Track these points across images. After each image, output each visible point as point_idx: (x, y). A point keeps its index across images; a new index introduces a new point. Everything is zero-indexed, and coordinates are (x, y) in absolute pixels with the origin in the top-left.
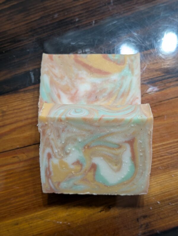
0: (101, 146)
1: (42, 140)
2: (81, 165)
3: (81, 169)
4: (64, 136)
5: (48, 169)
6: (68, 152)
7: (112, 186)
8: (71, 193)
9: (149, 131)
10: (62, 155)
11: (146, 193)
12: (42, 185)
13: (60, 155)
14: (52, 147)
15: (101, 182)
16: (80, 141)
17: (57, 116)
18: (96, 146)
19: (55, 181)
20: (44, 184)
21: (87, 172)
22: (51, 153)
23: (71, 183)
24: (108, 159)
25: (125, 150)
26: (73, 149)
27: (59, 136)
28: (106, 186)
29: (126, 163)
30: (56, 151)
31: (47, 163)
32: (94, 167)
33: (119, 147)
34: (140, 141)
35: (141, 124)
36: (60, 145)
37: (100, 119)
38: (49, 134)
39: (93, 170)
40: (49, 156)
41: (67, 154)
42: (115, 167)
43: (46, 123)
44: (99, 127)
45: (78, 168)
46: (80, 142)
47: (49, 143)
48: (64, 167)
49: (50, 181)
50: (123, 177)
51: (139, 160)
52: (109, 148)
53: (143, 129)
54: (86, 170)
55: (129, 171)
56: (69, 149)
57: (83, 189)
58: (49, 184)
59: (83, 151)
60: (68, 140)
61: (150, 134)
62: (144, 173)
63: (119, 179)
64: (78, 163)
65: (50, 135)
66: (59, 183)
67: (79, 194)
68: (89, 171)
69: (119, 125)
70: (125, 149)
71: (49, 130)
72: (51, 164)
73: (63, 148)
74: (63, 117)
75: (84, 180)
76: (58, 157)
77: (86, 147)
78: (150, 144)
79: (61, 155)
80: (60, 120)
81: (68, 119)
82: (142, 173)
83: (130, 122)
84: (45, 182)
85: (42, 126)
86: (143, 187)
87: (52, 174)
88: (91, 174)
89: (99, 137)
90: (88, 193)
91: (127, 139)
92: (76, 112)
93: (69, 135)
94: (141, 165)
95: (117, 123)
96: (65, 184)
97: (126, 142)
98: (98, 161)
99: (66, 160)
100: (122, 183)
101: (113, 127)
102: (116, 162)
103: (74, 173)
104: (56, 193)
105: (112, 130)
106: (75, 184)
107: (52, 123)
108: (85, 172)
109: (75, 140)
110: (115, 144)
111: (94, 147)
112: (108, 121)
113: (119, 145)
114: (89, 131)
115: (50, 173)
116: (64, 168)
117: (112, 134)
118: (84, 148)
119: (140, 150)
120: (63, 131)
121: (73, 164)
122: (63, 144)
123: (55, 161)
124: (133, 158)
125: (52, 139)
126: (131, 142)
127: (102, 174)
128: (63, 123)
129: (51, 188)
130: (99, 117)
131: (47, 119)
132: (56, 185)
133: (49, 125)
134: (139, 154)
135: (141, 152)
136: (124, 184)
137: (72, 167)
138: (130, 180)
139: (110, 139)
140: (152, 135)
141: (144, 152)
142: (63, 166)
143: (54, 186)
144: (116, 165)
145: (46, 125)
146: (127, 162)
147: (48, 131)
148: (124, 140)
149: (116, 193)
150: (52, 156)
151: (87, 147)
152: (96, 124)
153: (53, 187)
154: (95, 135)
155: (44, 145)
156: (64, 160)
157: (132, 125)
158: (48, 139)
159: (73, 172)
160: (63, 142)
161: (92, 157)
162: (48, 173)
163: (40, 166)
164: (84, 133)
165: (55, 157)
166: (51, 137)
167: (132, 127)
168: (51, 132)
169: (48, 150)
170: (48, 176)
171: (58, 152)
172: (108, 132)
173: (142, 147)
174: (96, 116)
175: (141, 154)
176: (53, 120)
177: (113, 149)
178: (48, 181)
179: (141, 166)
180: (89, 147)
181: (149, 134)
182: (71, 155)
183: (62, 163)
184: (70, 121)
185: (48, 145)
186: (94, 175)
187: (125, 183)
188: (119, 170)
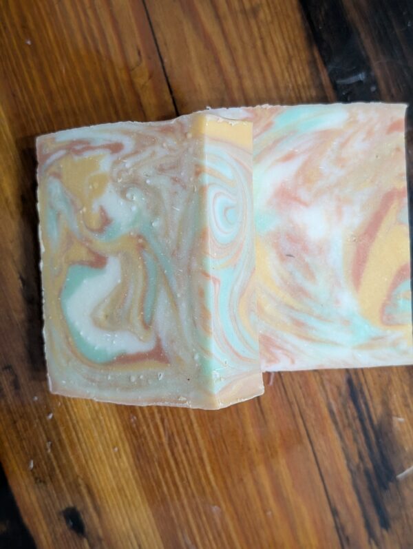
0: (146, 277)
1: (150, 125)
2: (101, 230)
3: (92, 230)
4: (163, 182)
5: (87, 145)
6: (128, 195)
7: (61, 308)
8: (39, 206)
9: (185, 399)
10: (119, 181)
11: (51, 389)
12: (52, 135)
13: (119, 176)
14: (136, 153)
15: (68, 279)
16: (153, 224)
17: (207, 163)
18: (144, 266)
19: (62, 166)
20: (54, 139)
21: (87, 244)
22: (123, 153)
23: (61, 206)
24: (118, 296)
25: (140, 340)
26: (134, 208)
27: (161, 170)
28: (60, 291)
29: (112, 342)
30: (128, 164)
31: (101, 143)
32: (98, 262)
33: (147, 325)
34: (162, 376)
35: (199, 378)
36: (143, 172)
37: (206, 274)
38: (165, 145)
39: (92, 259)
40: (116, 148)
41: (123, 193)
42: (101, 315)
43: (190, 136)
44: (189, 271)
45: (95, 224)
46: (151, 224)
47: (144, 146)
48: (93, 187)
49: (62, 153)
50: (82, 333)
51: (120, 373)
52: (143, 299)
53: (189, 383)
54: (91, 242)
55: (96, 348)
56: (135, 198)
57: (50, 236)
58: (56, 150)
59: (132, 234)
60: (153, 192)
61: (180, 402)
62: (94, 384)
63: (77, 324)
64: (106, 221)
65: (163, 147)
66: (58, 176)
67: (40, 227)
68: (90, 251)
69: (194, 324)
70: (141, 338)
71: (175, 143)
72: (99, 152)
73: (135, 182)
74: (206, 179)
75: (70, 238)
76: (116, 170)
77: (141, 241)
78: (156, 401)
79: (120, 178)
80: (198, 171)
81: (202, 190)
82: (93, 381)
83: (204, 350)
84: (58, 140)
85: (182, 125)
86: (64, 382)
87: (76, 158)
88: (83, 254)
89: (166, 271)
90: (43, 249)
91: (165, 344)
92: (226, 209)
93: (165, 195)
94: (109, 378)
95: (200, 317)
96: (59, 191)
97: (159, 340)
98: (112, 272)
99: (110, 192)
100: (68, 332)
101: (191, 308)
102: (113, 318)
103: (83, 212)
104: (38, 170)
105: (183, 306)
106: (58, 215)
107: (191, 150)
108: (88, 240)
109: (156, 213)
110: (152, 315)
111: (143, 260)
112: (202, 293)
113: (150, 323)
114: (178, 248)
115: (78, 153)
116: (91, 187)
117: (174, 304)
118: (139, 236)
119: (141, 377)
120: (175, 180)
121: (102, 210)
122: (145, 182)
123: (105, 163)
124: (125, 359)
125: (154, 154)
126: (158, 354)
127: (85, 281)
128: (191, 179)
129: (47, 156)
130: (211, 272)
131: (198, 136)
132: (54, 169)
133: (185, 144)
134: (135, 373)
135: (139, 377)
136: (67, 337)
137: (95, 207)
138: (78, 352)
139: (163, 301)
140: (178, 405)
141: (140, 385)
142: (96, 185)
143: (51, 165)
144: (107, 316)
145: (185, 135)
146: (114, 342)
147: (171, 142)
148: (163, 335)
149: (48, 317)
150: (116, 155)
151: (140, 243)
152: (195, 265)
153: (49, 161)
154: (169, 261)
155: (140, 132)
156: (110, 187)
157: (197, 357)
158: (153, 142)
159: (85, 210)
160: (148, 182)
161: (119, 255)
162: (78, 147)
163: (92, 127)
164: (173, 235)
165: (116, 163)
166: (157, 148)
167: (193, 357)
168: (170, 149)
169: (129, 144)
170: (73, 148)
171: (127, 171)
172: (179, 295)
173: (150, 382)
174: (214, 263)
175: (133, 379)
176: (198, 153)
177: (142, 309)
178: (60, 149)
179: (107, 377)
180: (141, 247)
181: (179, 397)
182: (122, 202)
183: (102, 180)
184: (198, 196)
185: (142, 143)
186: (82, 263)
187: (70, 339)
188: (97, 323)
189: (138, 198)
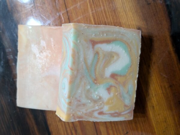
0: (95, 69)
1: (86, 120)
2: (111, 86)
3: (115, 87)
4: (84, 100)
5: (112, 115)
6: (98, 97)
7: (132, 61)
8: (135, 96)
9: (85, 27)
10: (101, 102)
11: (141, 32)
12: (126, 120)
13: (101, 104)
14: (93, 111)
15: (127, 70)
16: (89, 87)
17: (66, 106)
18: (95, 73)
19: (124, 109)
20: (126, 118)
21: (117, 82)
22: (98, 111)
23: (126, 96)
24: (107, 63)
25: (101, 48)
26: (96, 93)
27: (84, 105)
28: (131, 67)
29: (112, 48)
30: (97, 108)
31: (107, 115)
32: (114, 76)
33: (97, 53)
34: (93, 35)
35: (78, 34)
36: (92, 104)
37: (71, 69)
38: (82, 113)
39: (116, 77)
40: (101, 113)
41: (100, 98)
42: (115, 58)
43: (72, 115)
44: (78, 70)
45: (113, 89)
46: (91, 87)
47: (90, 113)
48: (112, 101)
49: (123, 113)
50: (124, 51)
51: (110, 37)
52: (97, 62)
53: (83, 33)
54: (116, 83)
55: (119, 46)
56: (96, 96)
57: (132, 86)
58: (125, 114)
59: (99, 84)
60: (87, 97)
61: (87, 26)
62: (122, 33)
63: (126, 55)
64: (109, 89)
65: (82, 112)
66: (126, 106)
67: (136, 89)
68: (116, 80)
69: (78, 53)
70: (100, 49)
71: (78, 113)
72: (108, 112)
73: (95, 101)
74: (67, 101)
75: (124, 84)
76: (102, 106)
77: (96, 82)
78: (97, 27)
79: (101, 103)
80: (70, 103)
81: (69, 97)
82: (122, 35)
83: (76, 44)
84: (124, 118)
85: (74, 119)
86: (134, 35)
87: (117, 111)
88: (119, 79)
89: (87, 71)
90: (136, 82)
91: (91, 46)
93: (84, 96)
94: (115, 35)
95: (76, 55)
96: (126, 101)
97: (93, 48)
98: (108, 72)
99: (105, 99)
100: (130, 53)
101: (79, 58)
102: (111, 57)
103: (117, 92)
104: (134, 108)
105: (82, 59)
106: (128, 92)
107: (72, 110)
108: (117, 83)
109: (88, 91)
110: (94, 57)
111: (96, 75)
112: (74, 63)
113: (95, 54)
114: (81, 79)
115: (116, 113)
116: (113, 101)
117: (85, 60)
118: (96, 83)
119: (102, 35)
120: (79, 101)
121: (109, 93)
122: (91, 101)
123: (106, 109)
124: (108, 42)
125: (86, 110)
126: (94, 43)
127: (120, 69)
128: (73, 101)
129: (129, 113)
130: (69, 70)
131: (68, 115)
132: (127, 108)
133: (74, 112)
134: (105, 37)
135: (103, 35)
136: (131, 50)
137: (112, 94)
138: (127, 45)
139: (89, 61)
140: (88, 25)
141: (103, 32)
142: (110, 102)
143: (128, 110)
144: (113, 57)
145: (73, 115)
146: (111, 48)
147: (79, 114)
148: (91, 49)
149: (138, 58)
150: (101, 111)
151: (96, 81)
152: (75, 73)
153: (129, 111)
154: (85, 74)
155: (90, 118)
156: (105, 101)
157: (79, 41)
158: (86, 114)
159: (116, 94)
160: (90, 101)
161: (105, 78)
162: (116, 115)
163: (110, 121)
164: (83, 83)
165: (102, 108)
166: (85, 112)
167: (80, 42)
168: (80, 111)
169: (96, 114)
170: (119, 115)
171: (98, 106)
172: (83, 63)
173: (98, 33)
174: (69, 72)
175: (105, 35)
176: (69, 109)
177: (98, 59)
178: (123, 115)
179: (116, 36)
180: (95, 80)
181: (88, 28)
182: (101, 95)
183: (108, 103)
184: (72, 95)
185: (91, 114)
186: (121, 76)
187: (129, 49)
188: (118, 55)
189: (95, 96)
